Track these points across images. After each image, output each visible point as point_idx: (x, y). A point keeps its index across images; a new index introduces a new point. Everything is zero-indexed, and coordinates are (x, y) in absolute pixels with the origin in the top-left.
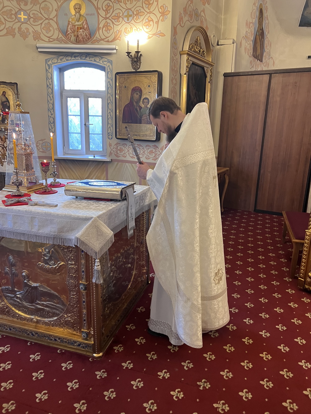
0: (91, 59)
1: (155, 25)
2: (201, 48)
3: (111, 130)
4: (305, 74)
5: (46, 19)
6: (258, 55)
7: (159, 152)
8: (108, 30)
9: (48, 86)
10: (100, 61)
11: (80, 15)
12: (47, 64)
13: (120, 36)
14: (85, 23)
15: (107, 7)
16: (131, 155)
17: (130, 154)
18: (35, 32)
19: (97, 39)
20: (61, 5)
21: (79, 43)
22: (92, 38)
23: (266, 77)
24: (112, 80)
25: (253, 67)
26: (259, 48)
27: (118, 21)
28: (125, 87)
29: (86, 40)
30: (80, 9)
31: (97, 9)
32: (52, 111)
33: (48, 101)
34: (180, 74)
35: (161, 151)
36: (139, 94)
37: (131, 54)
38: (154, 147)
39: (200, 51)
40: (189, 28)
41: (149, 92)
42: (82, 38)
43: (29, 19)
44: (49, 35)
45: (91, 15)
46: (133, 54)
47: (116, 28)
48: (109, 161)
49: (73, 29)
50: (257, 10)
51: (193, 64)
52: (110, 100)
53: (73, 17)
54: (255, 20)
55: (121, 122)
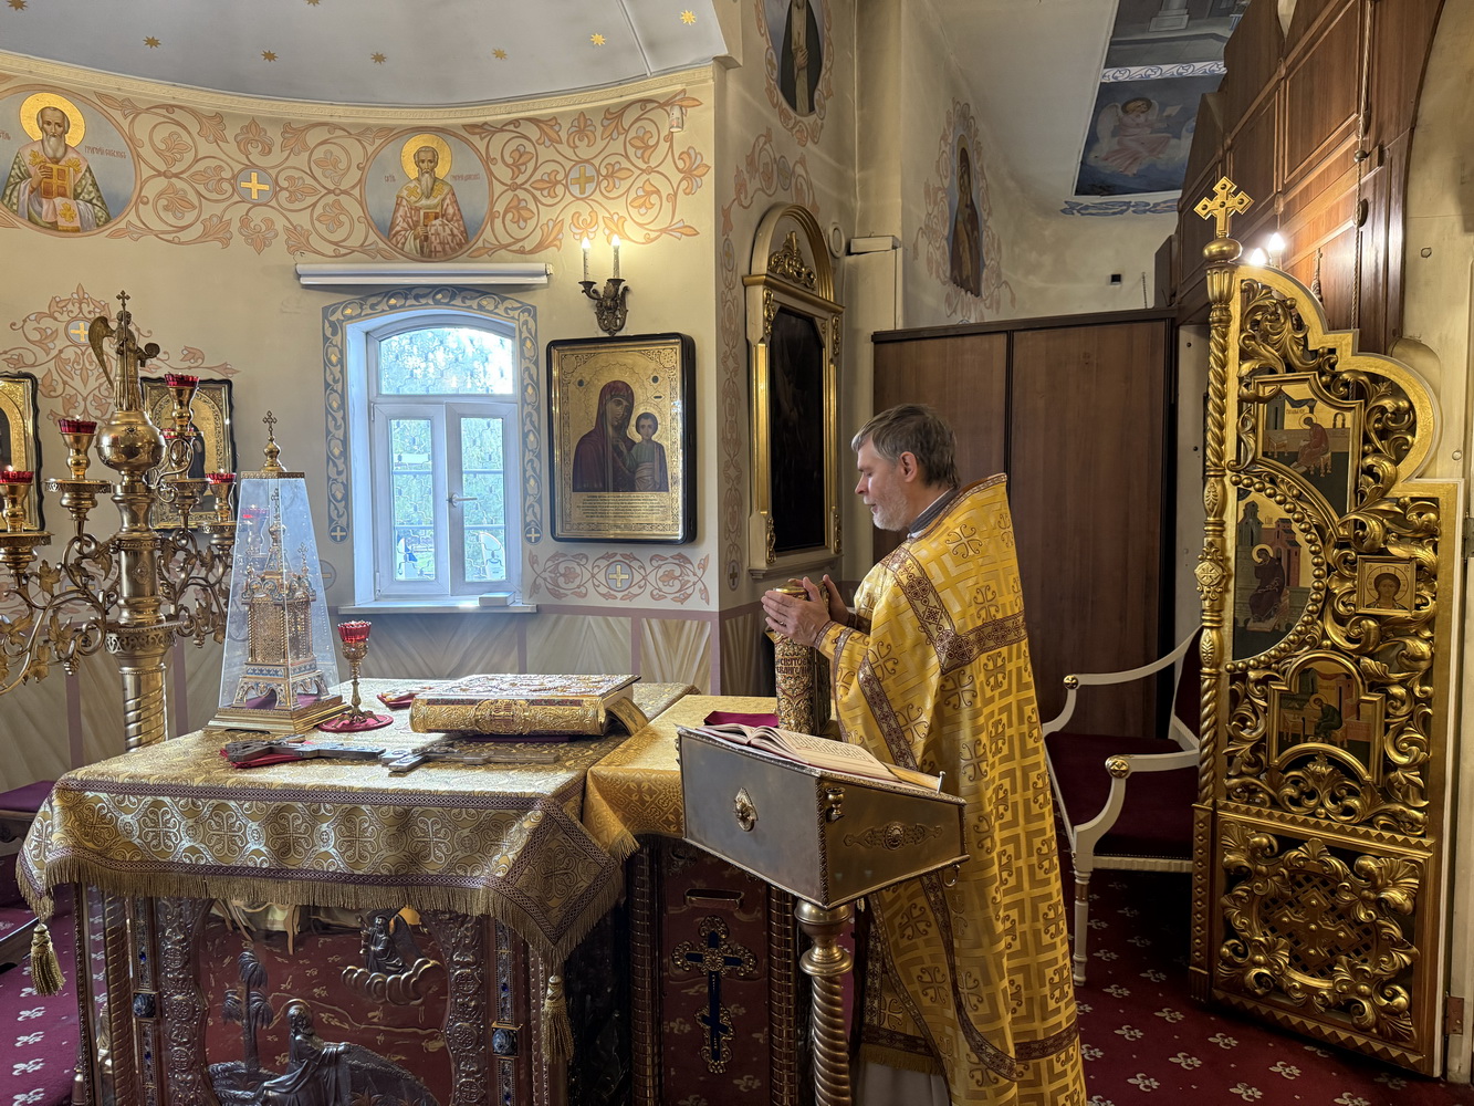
0: (468, 303)
1: (667, 206)
2: (802, 265)
3: (534, 514)
4: (1111, 330)
5: (330, 192)
6: (968, 277)
7: (695, 574)
8: (521, 219)
9: (327, 385)
10: (496, 307)
11: (435, 180)
12: (329, 320)
13: (560, 236)
14: (448, 201)
15: (516, 155)
16: (603, 590)
17: (598, 586)
18: (293, 230)
19: (487, 245)
20: (376, 152)
21: (430, 256)
22: (472, 243)
23: (1000, 342)
24: (536, 363)
25: (955, 311)
26: (966, 257)
27: (552, 193)
28: (581, 383)
29: (453, 250)
30: (434, 161)
31: (487, 161)
32: (340, 462)
33: (328, 432)
34: (747, 340)
35: (699, 573)
36: (625, 403)
37: (594, 287)
38: (677, 562)
39: (799, 274)
40: (766, 208)
41: (656, 397)
42: (440, 243)
43: (276, 194)
44: (336, 237)
45: (469, 177)
46: (600, 287)
47: (546, 215)
48: (529, 611)
49: (411, 217)
50: (953, 153)
51: (784, 310)
52: (532, 422)
53: (412, 185)
54: (950, 181)
55: (568, 490)
